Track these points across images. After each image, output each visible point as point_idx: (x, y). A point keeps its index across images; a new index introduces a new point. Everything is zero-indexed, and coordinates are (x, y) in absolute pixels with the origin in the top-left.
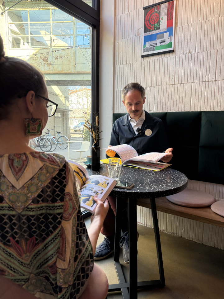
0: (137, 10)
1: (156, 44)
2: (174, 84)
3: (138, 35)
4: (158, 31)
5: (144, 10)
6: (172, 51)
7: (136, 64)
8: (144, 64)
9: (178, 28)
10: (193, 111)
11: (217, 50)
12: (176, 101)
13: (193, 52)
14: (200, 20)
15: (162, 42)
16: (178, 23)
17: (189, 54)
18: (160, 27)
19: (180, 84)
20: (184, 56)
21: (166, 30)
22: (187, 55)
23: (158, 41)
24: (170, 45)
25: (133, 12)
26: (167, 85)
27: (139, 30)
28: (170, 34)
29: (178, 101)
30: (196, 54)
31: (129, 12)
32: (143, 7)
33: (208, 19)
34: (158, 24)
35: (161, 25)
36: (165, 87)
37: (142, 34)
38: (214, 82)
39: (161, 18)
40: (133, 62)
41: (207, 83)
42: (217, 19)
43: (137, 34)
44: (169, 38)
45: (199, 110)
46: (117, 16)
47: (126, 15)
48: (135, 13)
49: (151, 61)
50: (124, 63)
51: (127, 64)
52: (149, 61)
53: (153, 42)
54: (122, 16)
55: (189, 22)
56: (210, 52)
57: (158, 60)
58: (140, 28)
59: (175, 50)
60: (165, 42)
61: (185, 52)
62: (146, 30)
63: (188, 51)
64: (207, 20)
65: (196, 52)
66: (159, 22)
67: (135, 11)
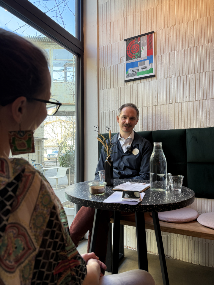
0: (119, 41)
1: (138, 71)
2: (157, 105)
3: (121, 62)
4: (139, 59)
5: (125, 42)
6: (154, 76)
7: (119, 88)
8: (127, 89)
9: (157, 56)
10: (178, 129)
11: (195, 74)
12: (161, 119)
13: (173, 76)
14: (177, 50)
15: (143, 68)
16: (157, 52)
17: (169, 78)
18: (141, 56)
19: (163, 105)
20: (165, 80)
21: (147, 58)
22: (168, 79)
23: (140, 68)
24: (151, 70)
25: (115, 43)
26: (150, 106)
27: (122, 58)
28: (151, 62)
29: (163, 121)
30: (176, 78)
31: (111, 43)
32: (124, 39)
33: (184, 48)
34: (139, 53)
35: (141, 54)
36: (149, 108)
38: (195, 102)
39: (141, 48)
40: (117, 86)
41: (188, 103)
42: (192, 49)
43: (119, 62)
44: (150, 65)
45: (183, 128)
46: (100, 47)
47: (109, 46)
48: (117, 44)
49: (134, 86)
50: (108, 88)
51: (111, 89)
52: (131, 85)
53: (136, 68)
54: (105, 47)
55: (167, 51)
56: (189, 76)
57: (141, 84)
58: (122, 57)
59: (156, 75)
60: (146, 68)
61: (166, 77)
63: (168, 76)
64: (184, 50)
65: (176, 76)
67: (117, 42)
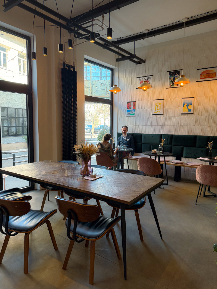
4: (131, 110)
5: (127, 103)
6: (135, 116)
7: (125, 118)
13: (140, 117)
16: (136, 108)
27: (125, 108)
31: (122, 102)
37: (126, 110)
44: (134, 112)
46: (119, 102)
51: (122, 118)
52: (128, 118)
53: (129, 112)
55: (139, 108)
57: (131, 118)
62: (127, 109)
66: (131, 107)
